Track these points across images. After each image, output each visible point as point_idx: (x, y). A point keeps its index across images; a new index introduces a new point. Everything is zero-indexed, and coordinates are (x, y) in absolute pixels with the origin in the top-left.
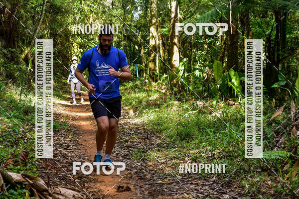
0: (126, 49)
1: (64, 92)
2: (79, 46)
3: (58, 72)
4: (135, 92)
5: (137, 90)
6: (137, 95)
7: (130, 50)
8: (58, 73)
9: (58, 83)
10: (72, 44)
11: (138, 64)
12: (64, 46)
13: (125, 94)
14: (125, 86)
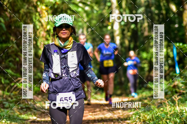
0: (151, 12)
1: (22, 109)
2: (50, 11)
3: (8, 67)
4: (173, 102)
5: (176, 98)
6: (178, 109)
7: (158, 15)
8: (9, 71)
9: (8, 91)
10: (36, 7)
11: (177, 42)
12: (18, 12)
13: (152, 107)
14: (150, 89)
